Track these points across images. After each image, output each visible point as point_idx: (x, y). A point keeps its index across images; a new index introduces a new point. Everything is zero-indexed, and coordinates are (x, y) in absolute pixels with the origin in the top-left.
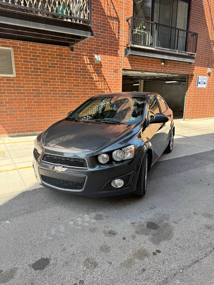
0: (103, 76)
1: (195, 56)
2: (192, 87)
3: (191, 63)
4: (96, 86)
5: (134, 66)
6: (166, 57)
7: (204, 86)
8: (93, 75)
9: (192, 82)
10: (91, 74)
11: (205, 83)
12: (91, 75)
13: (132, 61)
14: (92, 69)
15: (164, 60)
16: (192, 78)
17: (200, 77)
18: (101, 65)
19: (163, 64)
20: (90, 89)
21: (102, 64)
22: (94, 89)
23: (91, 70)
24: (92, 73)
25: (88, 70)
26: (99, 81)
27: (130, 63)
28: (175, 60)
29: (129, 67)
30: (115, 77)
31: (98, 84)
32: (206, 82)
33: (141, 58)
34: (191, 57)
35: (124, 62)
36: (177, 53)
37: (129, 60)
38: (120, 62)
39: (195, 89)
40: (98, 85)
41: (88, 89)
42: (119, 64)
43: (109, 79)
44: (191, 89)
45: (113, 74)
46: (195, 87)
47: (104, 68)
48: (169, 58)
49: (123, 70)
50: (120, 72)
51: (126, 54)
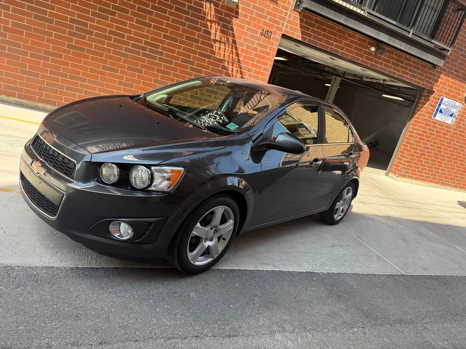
0: (233, 36)
1: (449, 54)
2: (422, 115)
3: (434, 66)
4: (214, 53)
5: (310, 35)
6: (383, 37)
7: (449, 121)
8: (211, 26)
9: (426, 106)
10: (209, 24)
11: (452, 115)
12: (206, 26)
13: (307, 23)
14: (213, 13)
15: (378, 43)
16: (429, 96)
17: (445, 99)
18: (237, 13)
19: (373, 49)
20: (200, 54)
21: (240, 11)
22: (210, 57)
23: (209, 14)
24: (211, 22)
25: (204, 14)
26: (220, 42)
27: (301, 27)
28: (402, 48)
29: (298, 35)
30: (261, 46)
31: (217, 48)
32: (456, 114)
33: (330, 23)
34: (439, 53)
35: (289, 22)
36: (410, 35)
37: (301, 20)
38: (281, 18)
39: (429, 121)
40: (217, 51)
41: (195, 52)
42: (278, 23)
43: (248, 47)
44: (419, 118)
45: (258, 39)
46: (430, 117)
47: (242, 21)
48: (390, 40)
49: (284, 36)
50: (275, 39)
51: (297, 6)
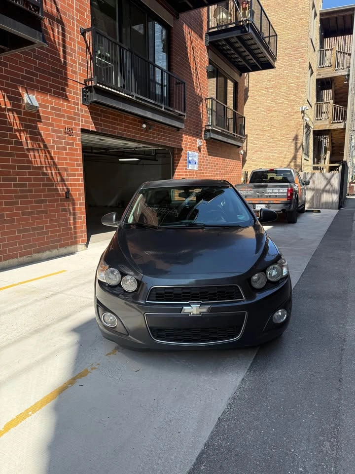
0: (43, 140)
1: (185, 118)
2: (181, 169)
3: (179, 129)
4: (31, 162)
5: (100, 125)
6: (149, 115)
7: (196, 167)
8: (20, 136)
9: (181, 161)
10: (18, 134)
11: (195, 163)
12: (16, 137)
13: (95, 114)
14: (18, 122)
15: (144, 119)
16: (180, 153)
17: (190, 152)
18: (39, 117)
19: (144, 126)
20: (19, 168)
21: (41, 114)
22: (28, 168)
23: (15, 123)
24: (19, 131)
25: (10, 124)
26: (33, 150)
27: (92, 118)
28: (161, 120)
29: (92, 127)
30: (68, 144)
31: (33, 157)
32: (197, 161)
33: (111, 110)
34: (179, 118)
35: (83, 116)
36: (163, 109)
37: (90, 112)
38: (75, 114)
39: (186, 172)
40: (33, 159)
41: (13, 167)
42: (74, 119)
43: (58, 148)
44: (180, 172)
45: (64, 138)
46: (186, 169)
47: (46, 124)
48: (153, 115)
49: (83, 130)
50: (77, 134)
51: (84, 100)
